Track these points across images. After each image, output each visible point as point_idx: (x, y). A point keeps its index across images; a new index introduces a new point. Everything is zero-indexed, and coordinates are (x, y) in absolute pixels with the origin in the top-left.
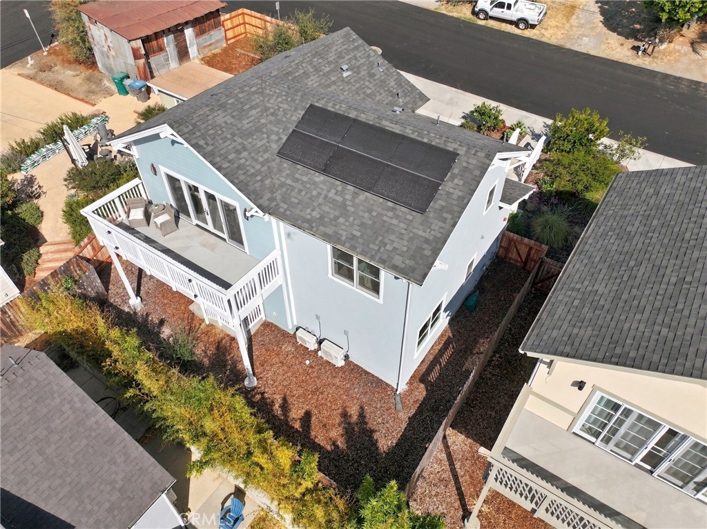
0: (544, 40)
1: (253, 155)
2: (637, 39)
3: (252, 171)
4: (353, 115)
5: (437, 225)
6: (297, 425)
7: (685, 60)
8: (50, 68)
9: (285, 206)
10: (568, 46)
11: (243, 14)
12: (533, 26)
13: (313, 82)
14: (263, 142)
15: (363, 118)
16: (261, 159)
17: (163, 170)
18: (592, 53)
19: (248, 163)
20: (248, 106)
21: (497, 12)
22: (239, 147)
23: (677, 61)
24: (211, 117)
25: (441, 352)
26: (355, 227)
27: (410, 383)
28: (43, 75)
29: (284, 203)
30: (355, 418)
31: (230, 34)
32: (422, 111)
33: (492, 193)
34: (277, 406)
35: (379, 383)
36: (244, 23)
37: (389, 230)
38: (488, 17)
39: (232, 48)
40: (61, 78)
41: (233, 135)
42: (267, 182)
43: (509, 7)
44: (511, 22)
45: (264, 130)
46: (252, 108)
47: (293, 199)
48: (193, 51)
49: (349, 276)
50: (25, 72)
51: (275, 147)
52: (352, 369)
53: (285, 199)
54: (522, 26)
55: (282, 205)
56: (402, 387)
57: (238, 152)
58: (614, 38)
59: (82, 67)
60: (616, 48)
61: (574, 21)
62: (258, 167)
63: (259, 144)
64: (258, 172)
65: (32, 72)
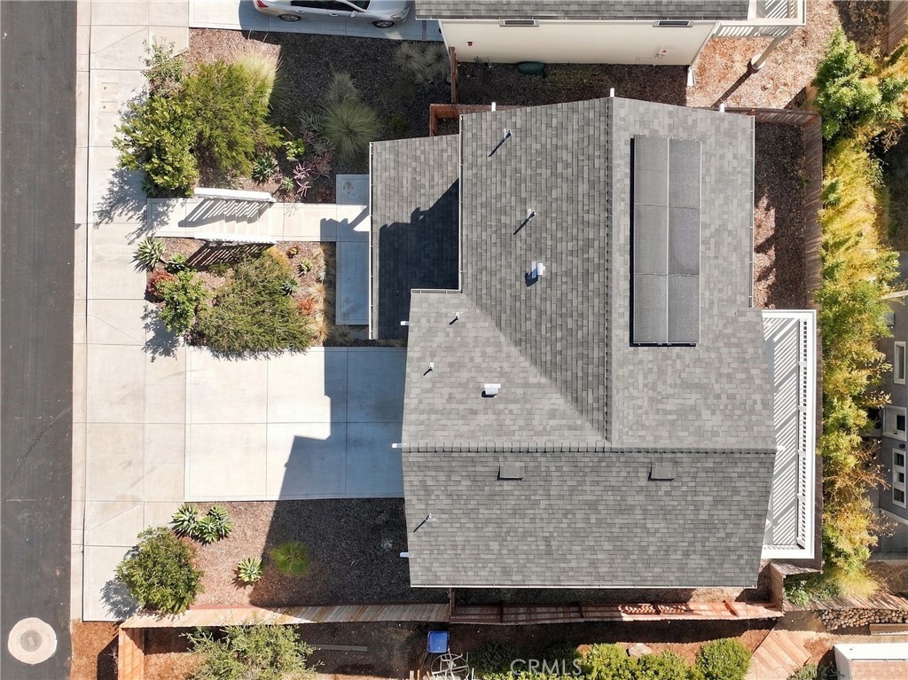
1: (717, 365)
3: (734, 350)
6: (772, 252)
9: (738, 296)
14: (692, 370)
16: (713, 355)
19: (731, 360)
20: (670, 417)
22: (724, 380)
24: (723, 428)
26: (730, 208)
29: (735, 301)
34: (769, 282)
37: (721, 172)
41: (718, 397)
42: (729, 331)
45: (678, 381)
46: (666, 412)
47: (730, 293)
55: (738, 302)
62: (724, 350)
63: (698, 370)
64: (728, 345)
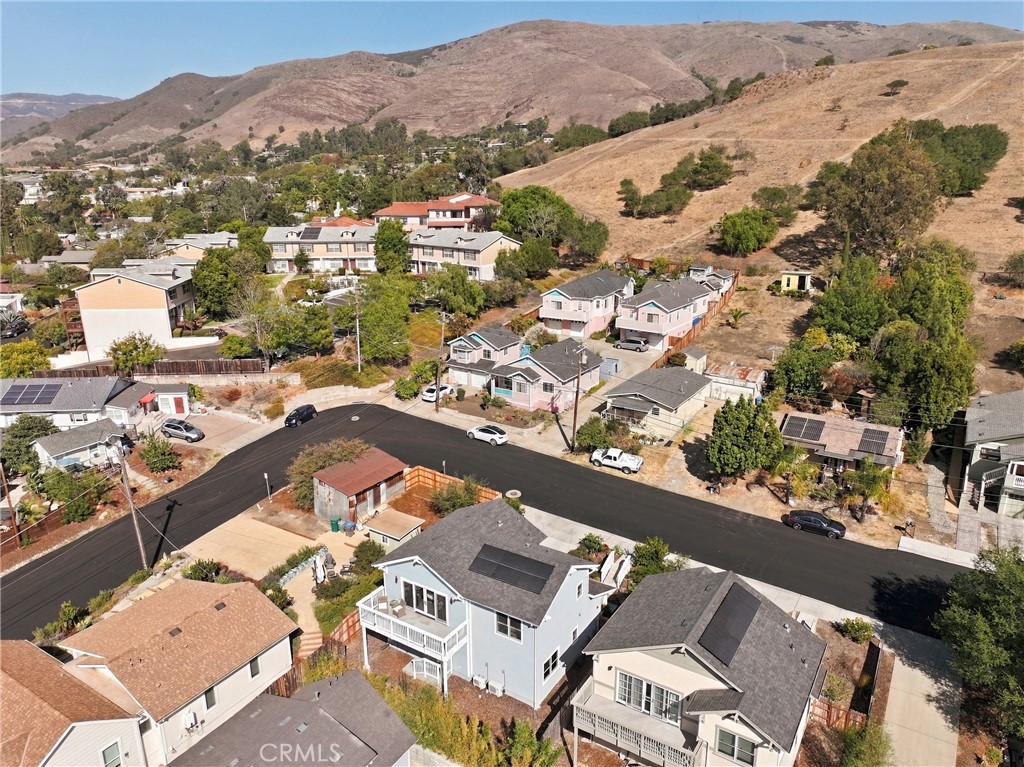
0: (643, 482)
1: (457, 569)
2: (710, 482)
4: (505, 549)
5: (546, 599)
7: (743, 497)
8: (277, 513)
9: (474, 594)
10: (661, 487)
11: (418, 469)
12: (635, 472)
13: (483, 530)
14: (462, 563)
15: (511, 550)
16: (461, 571)
17: (402, 580)
18: (677, 492)
19: (455, 573)
21: (606, 462)
23: (737, 498)
24: (436, 551)
25: (561, 689)
26: (508, 602)
27: (542, 705)
28: (272, 518)
30: (508, 725)
31: (408, 484)
32: (542, 544)
33: (579, 587)
35: (524, 706)
36: (419, 475)
37: (525, 602)
38: (600, 465)
39: (409, 493)
40: (285, 520)
41: (447, 560)
42: (465, 583)
43: (615, 459)
44: (619, 469)
45: (462, 557)
47: (478, 591)
48: (383, 498)
49: (506, 632)
50: (258, 516)
51: (467, 566)
52: (506, 699)
53: (474, 590)
54: (626, 471)
55: (472, 593)
56: (537, 707)
57: (450, 568)
58: (694, 480)
59: (300, 512)
60: (694, 488)
61: (666, 467)
62: (459, 575)
63: (460, 564)
64: (460, 578)
65: (263, 516)
